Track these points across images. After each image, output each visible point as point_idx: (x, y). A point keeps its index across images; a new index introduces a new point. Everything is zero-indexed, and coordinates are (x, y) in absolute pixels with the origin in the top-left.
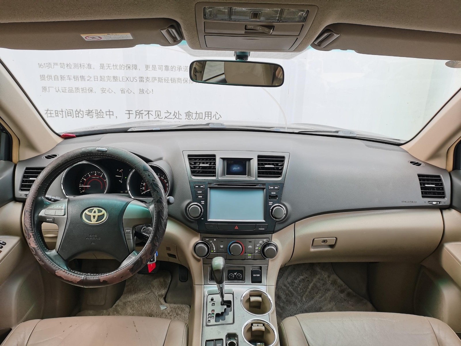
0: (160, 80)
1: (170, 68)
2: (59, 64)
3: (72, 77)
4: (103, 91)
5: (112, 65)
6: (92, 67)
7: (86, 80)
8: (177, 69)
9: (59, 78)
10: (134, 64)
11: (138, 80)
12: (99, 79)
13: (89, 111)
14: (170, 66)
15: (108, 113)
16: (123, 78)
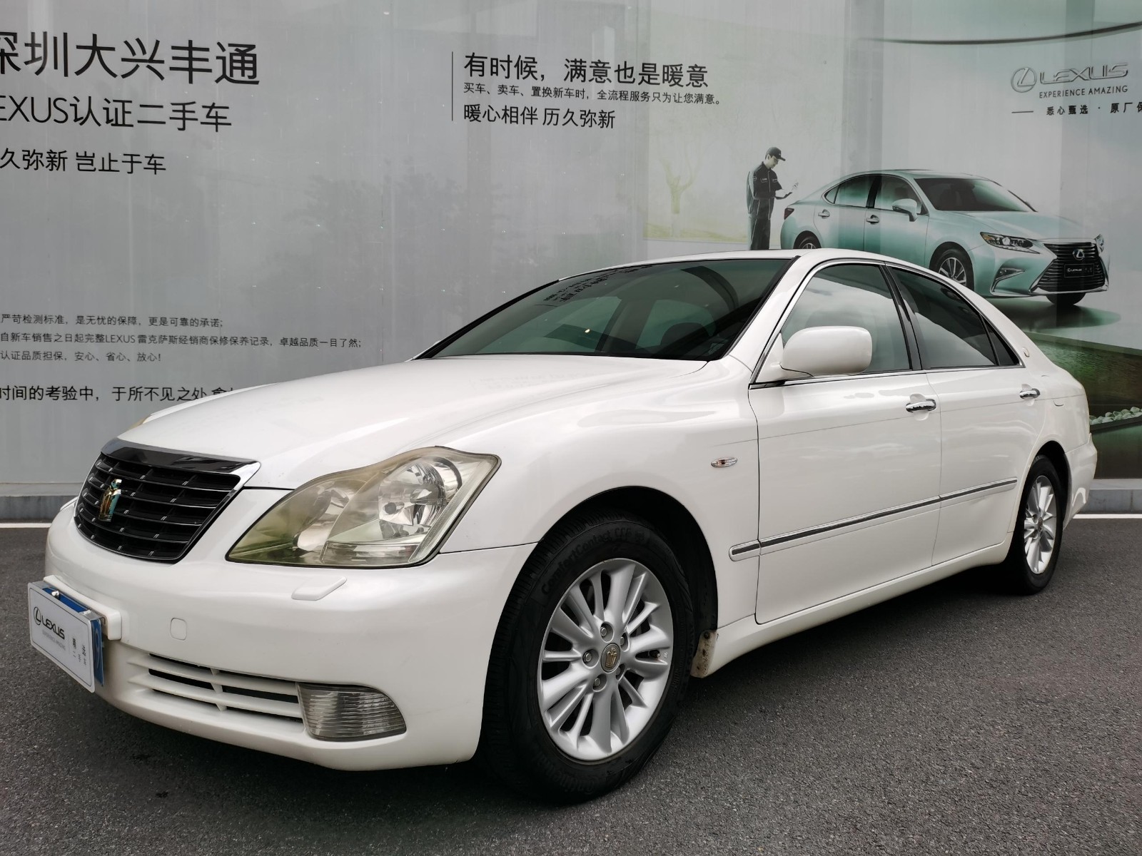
0: (172, 339)
1: (189, 321)
2: (11, 316)
3: (31, 336)
4: (79, 356)
5: (96, 318)
6: (65, 320)
7: (53, 340)
8: (200, 322)
9: (10, 338)
10: (132, 315)
11: (137, 340)
12: (73, 340)
13: (52, 388)
14: (189, 319)
15: (83, 392)
16: (113, 337)
